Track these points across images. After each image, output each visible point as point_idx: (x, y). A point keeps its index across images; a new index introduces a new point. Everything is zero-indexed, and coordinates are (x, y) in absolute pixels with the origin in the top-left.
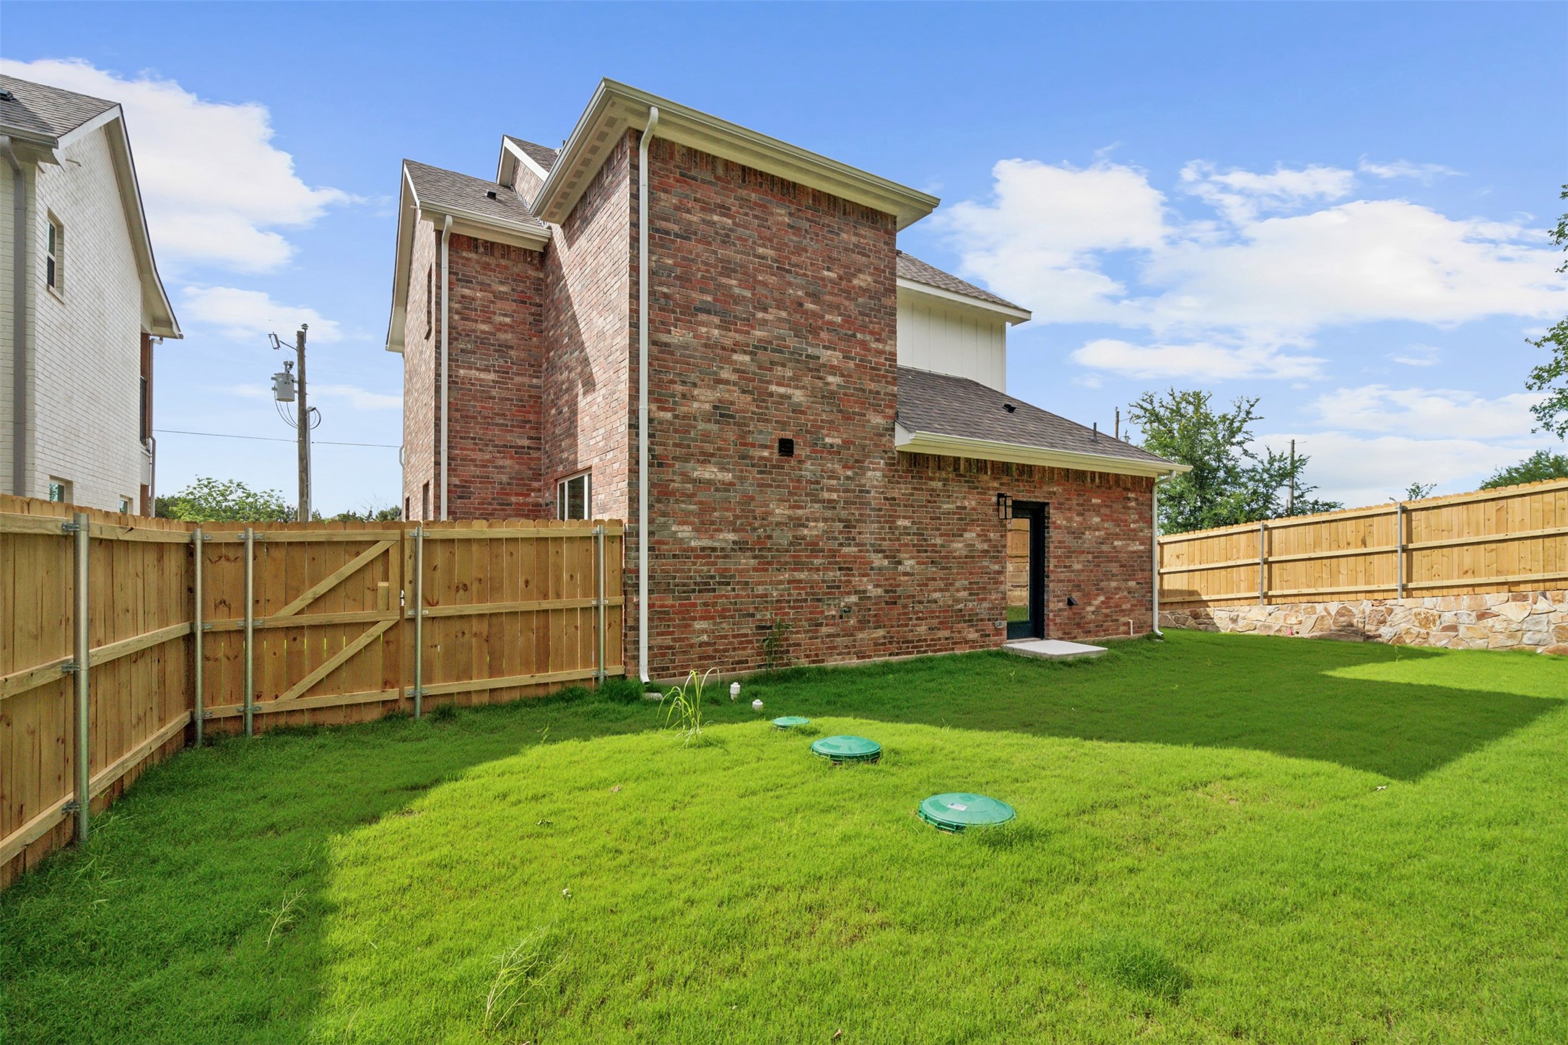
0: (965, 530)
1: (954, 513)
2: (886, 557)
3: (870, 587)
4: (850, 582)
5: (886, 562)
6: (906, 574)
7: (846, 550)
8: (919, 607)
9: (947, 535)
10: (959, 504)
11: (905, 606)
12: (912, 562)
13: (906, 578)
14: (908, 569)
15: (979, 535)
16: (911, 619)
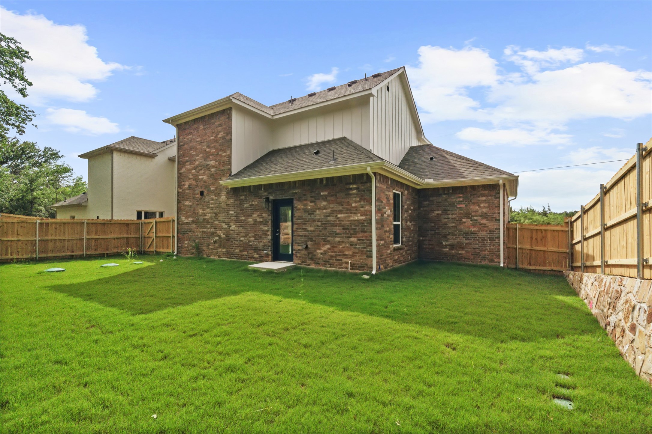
0: (253, 214)
1: (249, 208)
2: (226, 225)
3: (222, 234)
4: (216, 232)
5: (226, 226)
6: (232, 230)
7: (215, 222)
8: (236, 242)
9: (246, 216)
10: (250, 204)
11: (232, 242)
12: (234, 226)
13: (232, 232)
14: (233, 229)
15: (258, 215)
16: (234, 246)
